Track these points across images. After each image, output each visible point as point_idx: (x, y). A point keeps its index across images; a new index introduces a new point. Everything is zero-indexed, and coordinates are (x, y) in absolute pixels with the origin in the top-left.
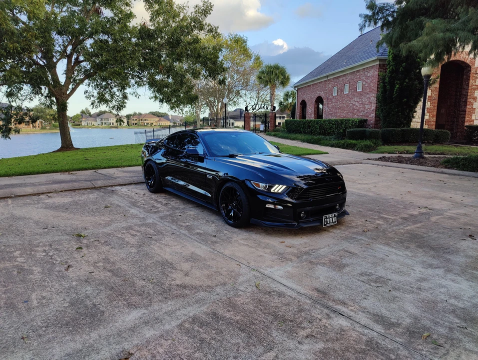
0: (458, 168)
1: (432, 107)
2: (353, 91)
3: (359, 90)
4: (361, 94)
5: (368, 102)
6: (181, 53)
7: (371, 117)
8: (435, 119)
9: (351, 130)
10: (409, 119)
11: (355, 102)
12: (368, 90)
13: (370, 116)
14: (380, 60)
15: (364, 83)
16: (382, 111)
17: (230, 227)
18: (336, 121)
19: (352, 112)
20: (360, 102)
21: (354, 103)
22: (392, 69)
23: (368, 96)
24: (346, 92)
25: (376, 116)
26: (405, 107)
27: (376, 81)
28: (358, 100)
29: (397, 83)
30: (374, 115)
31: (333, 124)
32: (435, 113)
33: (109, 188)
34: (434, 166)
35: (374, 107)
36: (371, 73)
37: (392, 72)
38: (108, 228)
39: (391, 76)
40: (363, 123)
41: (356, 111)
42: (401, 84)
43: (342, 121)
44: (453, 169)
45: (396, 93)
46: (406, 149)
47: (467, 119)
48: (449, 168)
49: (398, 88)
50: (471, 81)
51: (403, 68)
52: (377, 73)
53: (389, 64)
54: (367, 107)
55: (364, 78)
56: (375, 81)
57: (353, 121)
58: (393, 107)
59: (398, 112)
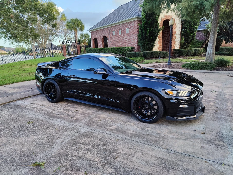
0: (191, 68)
1: (160, 41)
2: (124, 33)
3: (127, 32)
4: (128, 35)
5: (133, 38)
6: (27, 7)
8: (161, 46)
10: (153, 46)
11: (126, 39)
12: (132, 33)
13: (134, 46)
14: (137, 18)
15: (130, 29)
16: (141, 43)
18: (118, 48)
19: (124, 43)
20: (128, 39)
21: (125, 39)
22: (145, 22)
23: (132, 36)
24: (120, 34)
25: (138, 45)
26: (151, 41)
27: (136, 28)
28: (127, 38)
29: (148, 29)
30: (136, 45)
31: (116, 50)
32: (161, 44)
34: (180, 68)
35: (136, 41)
36: (133, 24)
37: (145, 24)
39: (145, 26)
41: (126, 43)
42: (150, 30)
43: (121, 48)
44: (189, 69)
45: (148, 34)
47: (173, 46)
48: (186, 69)
49: (149, 32)
50: (173, 29)
51: (150, 22)
52: (136, 24)
53: (143, 20)
54: (132, 41)
55: (129, 27)
56: (135, 28)
57: (128, 48)
58: (146, 41)
59: (148, 43)
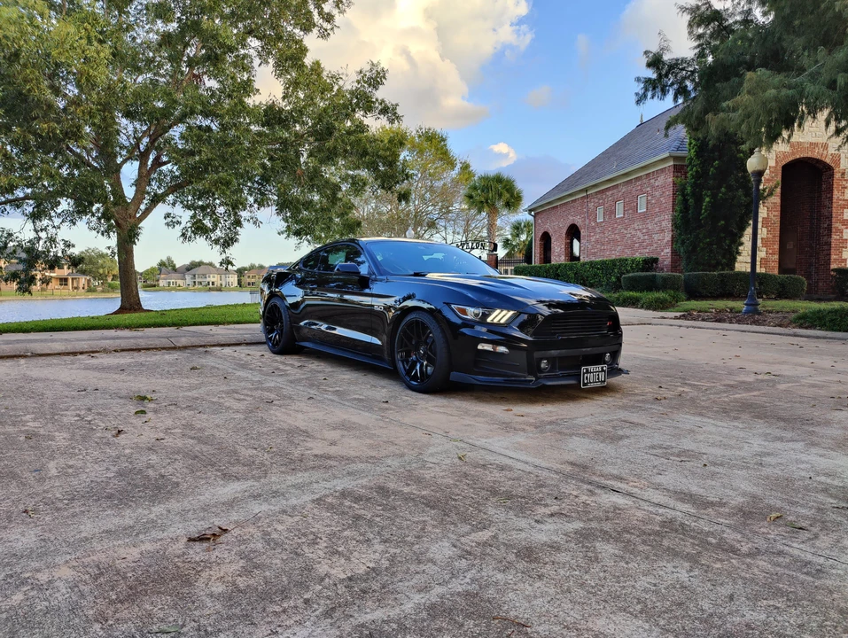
0: (823, 326)
1: (771, 236)
2: (630, 211)
3: (642, 210)
4: (645, 216)
5: (657, 229)
6: (335, 148)
7: (665, 255)
8: (777, 257)
9: (631, 275)
10: (732, 257)
11: (636, 231)
12: (657, 210)
13: (662, 254)
14: (675, 158)
15: (649, 198)
16: (683, 243)
17: (414, 393)
18: (603, 263)
19: (631, 247)
20: (644, 231)
21: (633, 232)
22: (697, 172)
23: (657, 219)
24: (619, 215)
25: (674, 252)
26: (723, 235)
27: (669, 192)
28: (640, 227)
29: (706, 194)
30: (668, 250)
31: (598, 269)
32: (777, 247)
33: (201, 349)
34: (780, 326)
35: (668, 237)
36: (661, 180)
37: (697, 176)
38: (195, 392)
39: (695, 183)
40: (650, 263)
41: (637, 245)
42: (714, 196)
43: (613, 262)
44: (815, 329)
45: (706, 211)
46: (729, 306)
47: (833, 257)
48: (806, 328)
49: (709, 202)
50: (835, 192)
51: (716, 168)
52: (671, 180)
53: (690, 163)
54: (656, 237)
55: (649, 189)
56: (667, 193)
57: (633, 261)
58: (701, 236)
59: (710, 244)
